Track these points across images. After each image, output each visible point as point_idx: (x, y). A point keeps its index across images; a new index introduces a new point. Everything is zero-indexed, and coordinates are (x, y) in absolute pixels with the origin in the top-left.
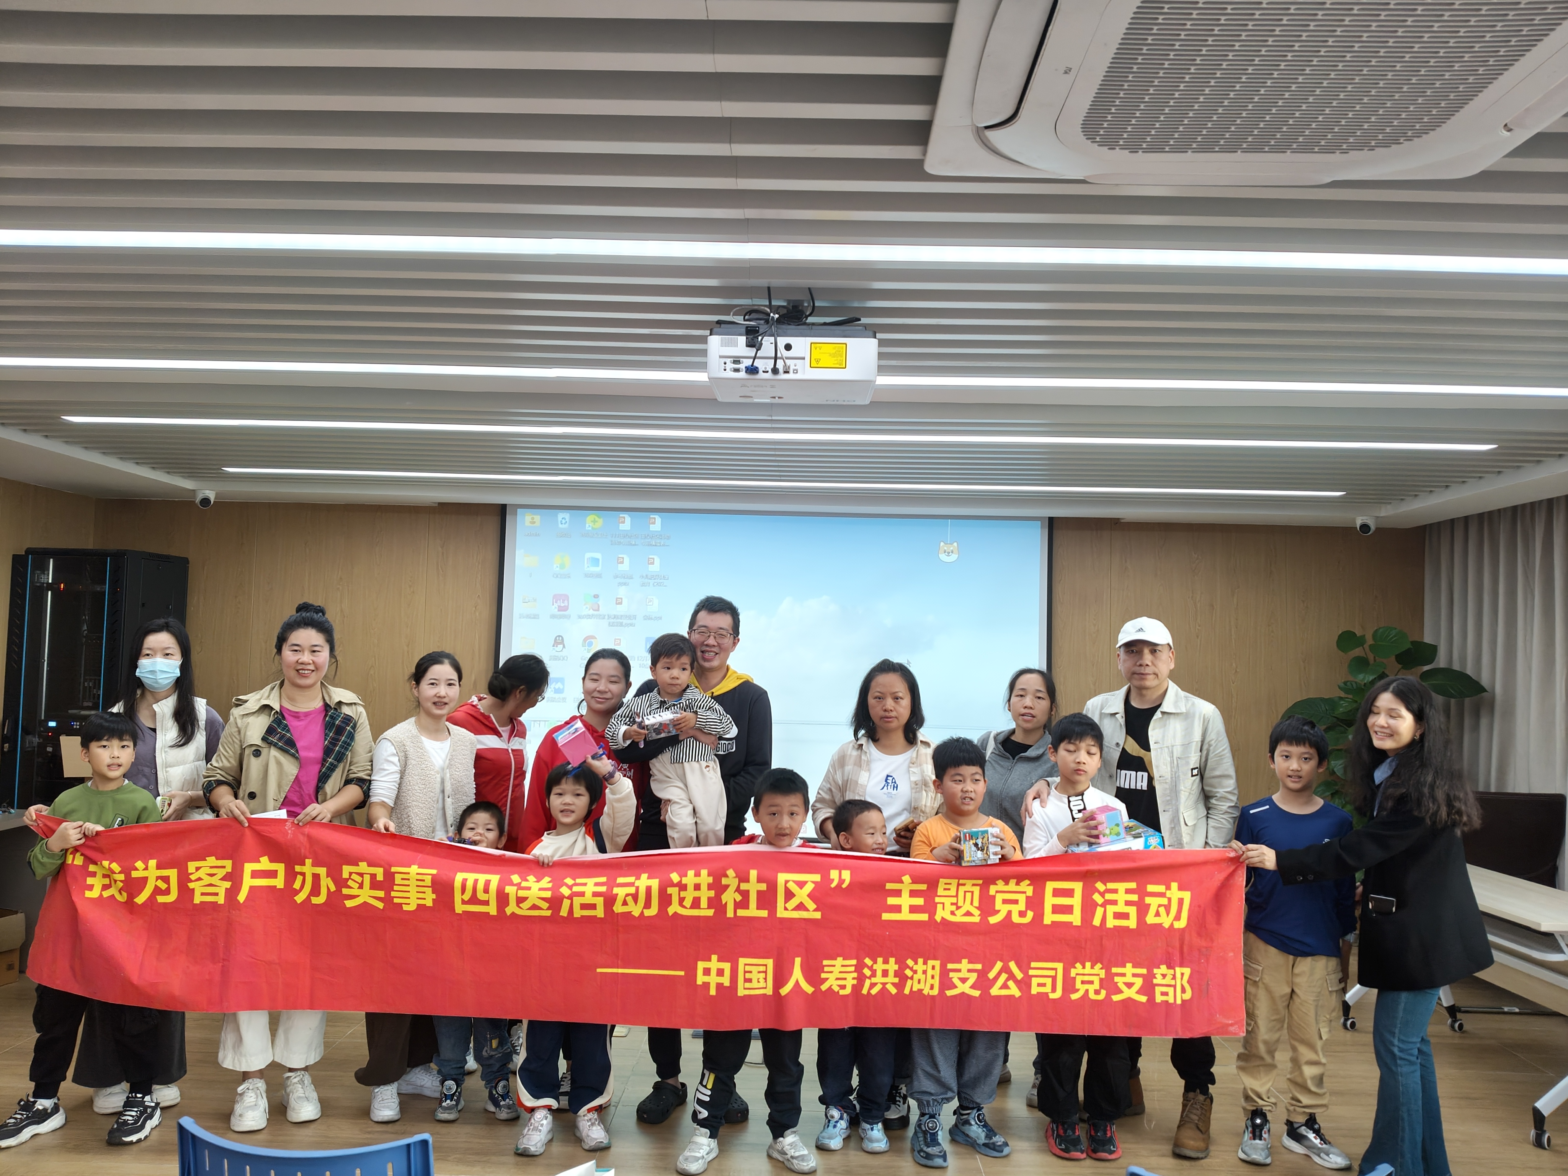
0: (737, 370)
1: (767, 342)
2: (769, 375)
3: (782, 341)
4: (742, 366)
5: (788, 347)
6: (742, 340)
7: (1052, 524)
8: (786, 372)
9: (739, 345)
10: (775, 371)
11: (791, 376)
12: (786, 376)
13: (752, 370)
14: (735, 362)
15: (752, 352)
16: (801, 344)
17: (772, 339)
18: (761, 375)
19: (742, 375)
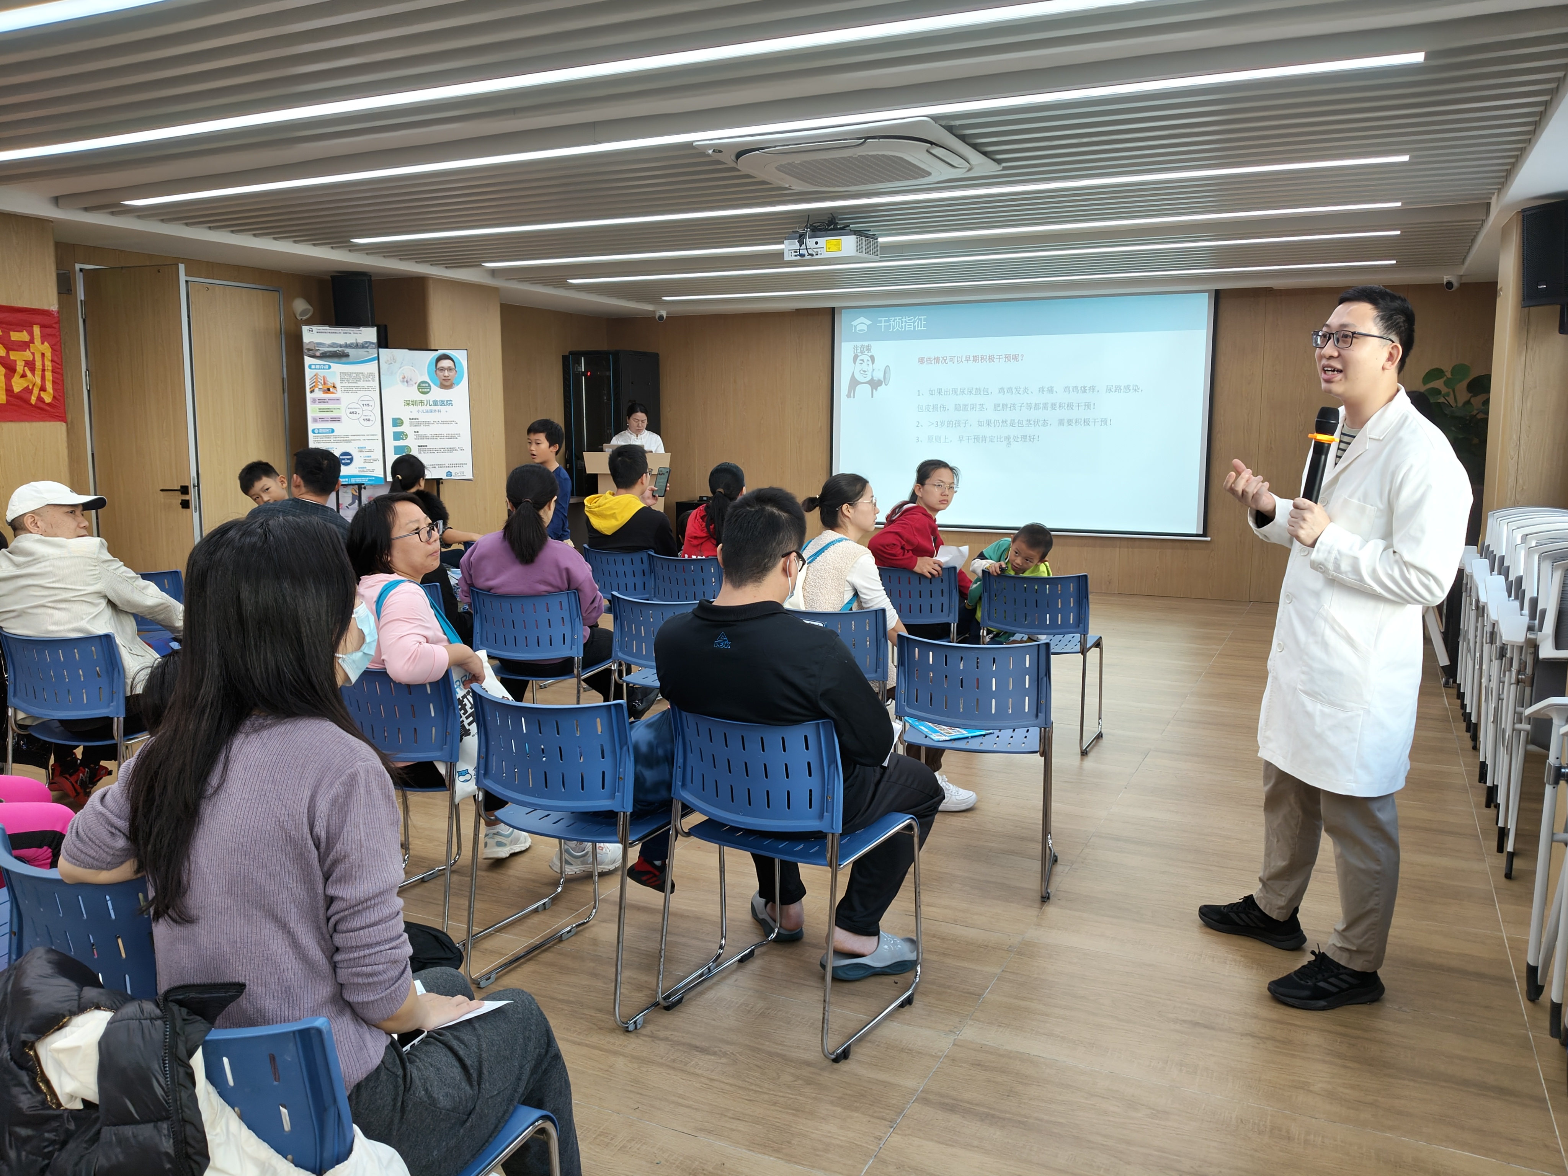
0: (796, 256)
2: (810, 257)
3: (814, 240)
4: (798, 254)
5: (816, 243)
6: (797, 241)
7: (1218, 297)
8: (817, 255)
9: (796, 244)
10: (812, 255)
11: (819, 257)
14: (795, 252)
15: (802, 246)
16: (822, 241)
17: (810, 240)
18: (806, 257)
19: (799, 258)
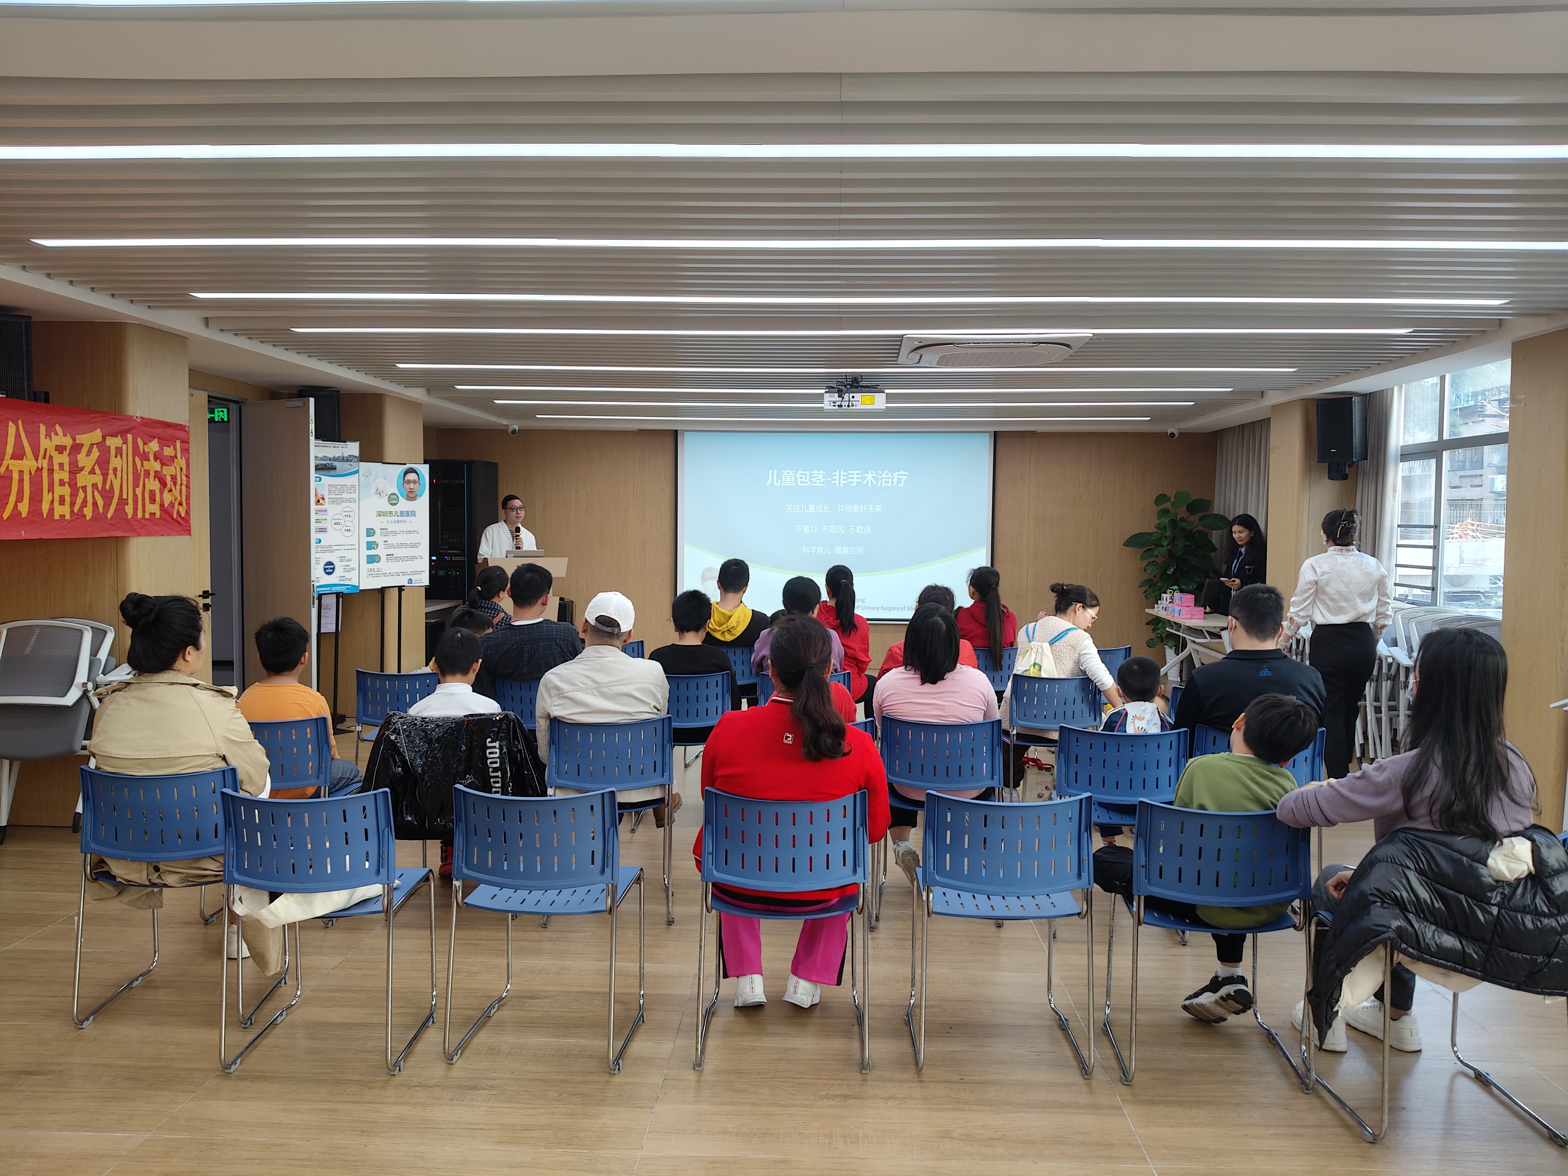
0: (835, 406)
1: (846, 396)
2: (846, 407)
3: (851, 395)
4: (836, 404)
5: (853, 397)
6: (837, 395)
7: (996, 437)
8: (853, 406)
9: (836, 397)
10: (849, 406)
11: (854, 408)
12: (853, 408)
13: (840, 406)
14: (834, 403)
15: (841, 399)
16: (858, 396)
17: (848, 394)
18: (843, 407)
19: (837, 407)
